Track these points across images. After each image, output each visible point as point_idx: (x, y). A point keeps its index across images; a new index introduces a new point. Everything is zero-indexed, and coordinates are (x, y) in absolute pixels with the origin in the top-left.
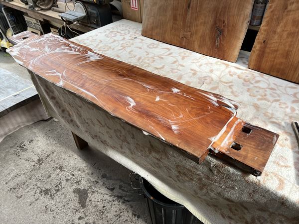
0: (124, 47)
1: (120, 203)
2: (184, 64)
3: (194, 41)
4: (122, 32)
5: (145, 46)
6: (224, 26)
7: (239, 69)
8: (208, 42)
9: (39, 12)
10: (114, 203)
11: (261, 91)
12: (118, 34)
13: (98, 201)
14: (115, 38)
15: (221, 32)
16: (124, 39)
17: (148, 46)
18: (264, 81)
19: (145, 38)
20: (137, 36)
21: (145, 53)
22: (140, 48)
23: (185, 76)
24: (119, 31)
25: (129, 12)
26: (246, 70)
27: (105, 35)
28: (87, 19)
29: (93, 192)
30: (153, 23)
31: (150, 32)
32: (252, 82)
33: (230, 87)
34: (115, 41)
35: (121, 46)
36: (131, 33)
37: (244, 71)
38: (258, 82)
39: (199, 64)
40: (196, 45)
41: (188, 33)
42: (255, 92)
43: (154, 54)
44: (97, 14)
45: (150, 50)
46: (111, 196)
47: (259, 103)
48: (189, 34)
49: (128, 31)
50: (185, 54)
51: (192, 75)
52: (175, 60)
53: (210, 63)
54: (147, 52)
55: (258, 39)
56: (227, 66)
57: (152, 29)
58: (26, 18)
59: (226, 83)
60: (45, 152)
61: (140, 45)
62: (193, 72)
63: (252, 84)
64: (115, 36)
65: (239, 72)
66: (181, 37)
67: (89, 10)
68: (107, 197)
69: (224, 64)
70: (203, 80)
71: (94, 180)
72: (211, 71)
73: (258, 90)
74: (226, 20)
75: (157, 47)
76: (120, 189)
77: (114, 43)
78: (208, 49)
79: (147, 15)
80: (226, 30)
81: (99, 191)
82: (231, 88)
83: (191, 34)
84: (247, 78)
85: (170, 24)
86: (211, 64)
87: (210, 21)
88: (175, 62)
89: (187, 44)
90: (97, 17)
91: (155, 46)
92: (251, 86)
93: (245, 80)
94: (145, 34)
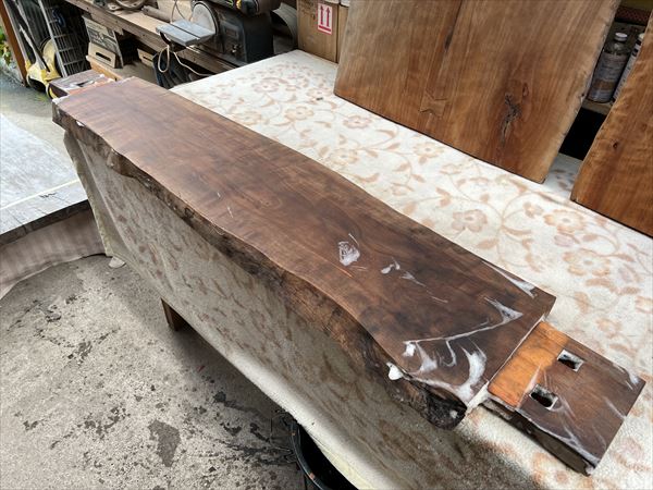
0: (292, 120)
1: (249, 466)
2: (423, 176)
3: (452, 123)
4: (292, 82)
5: (340, 121)
6: (524, 97)
7: (550, 199)
8: (484, 129)
9: (116, 13)
10: (237, 463)
11: (597, 262)
12: (282, 87)
13: (201, 456)
14: (274, 96)
15: (518, 110)
16: (294, 98)
17: (346, 123)
18: (605, 238)
19: (340, 101)
20: (323, 94)
21: (338, 140)
22: (328, 126)
23: (422, 204)
24: (284, 78)
25: (311, 36)
26: (566, 205)
27: (253, 86)
28: (218, 42)
29: (192, 432)
30: (362, 70)
31: (354, 89)
32: (579, 237)
33: (525, 244)
34: (272, 102)
35: (286, 116)
36: (311, 87)
37: (560, 207)
38: (591, 238)
39: (459, 177)
40: (456, 130)
41: (440, 103)
42: (581, 263)
43: (359, 144)
44: (240, 34)
45: (349, 133)
46: (230, 446)
47: (588, 291)
48: (442, 104)
49: (306, 80)
50: (428, 150)
51: (439, 204)
52: (405, 162)
53: (483, 179)
54: (341, 136)
55: (602, 137)
56: (523, 189)
57: (359, 83)
58: (88, 23)
59: (517, 233)
60: (97, 328)
61: (328, 117)
62: (441, 197)
63: (577, 242)
64: (276, 90)
65: (548, 207)
66: (422, 108)
67: (224, 22)
68: (221, 447)
69: (516, 183)
70: (462, 221)
71: (197, 405)
72: (485, 199)
73: (589, 259)
74: (530, 84)
75: (367, 126)
76: (252, 431)
77: (271, 107)
78: (482, 144)
79: (350, 50)
80: (529, 106)
81: (206, 431)
82: (527, 247)
83: (447, 105)
84: (566, 225)
85: (401, 78)
86: (487, 180)
87: (494, 81)
88: (403, 168)
89: (434, 126)
90: (240, 39)
91: (362, 122)
92: (575, 246)
93: (560, 229)
94: (343, 91)
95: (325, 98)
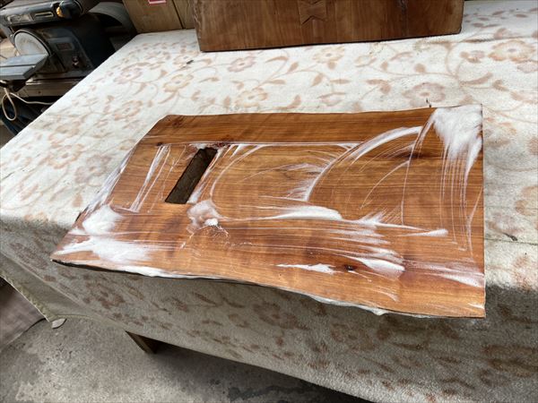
0: (175, 91)
4: (152, 61)
5: (223, 72)
7: (479, 41)
12: (145, 69)
14: (142, 79)
16: (163, 73)
20: (190, 57)
21: (234, 87)
22: (214, 79)
24: (142, 61)
26: (498, 38)
27: (115, 81)
33: (498, 87)
34: (143, 86)
36: (173, 56)
37: (495, 43)
43: (258, 81)
44: (75, 43)
45: (240, 76)
49: (165, 54)
50: (328, 55)
52: (315, 75)
53: (402, 54)
61: (210, 73)
62: (378, 86)
64: (141, 74)
66: (302, 20)
69: (437, 43)
70: (419, 98)
72: (420, 69)
75: (254, 63)
77: (145, 91)
84: (516, 53)
86: (408, 53)
88: (318, 80)
89: (323, 31)
90: (77, 48)
93: (516, 60)
94: (209, 46)
95: (195, 59)
